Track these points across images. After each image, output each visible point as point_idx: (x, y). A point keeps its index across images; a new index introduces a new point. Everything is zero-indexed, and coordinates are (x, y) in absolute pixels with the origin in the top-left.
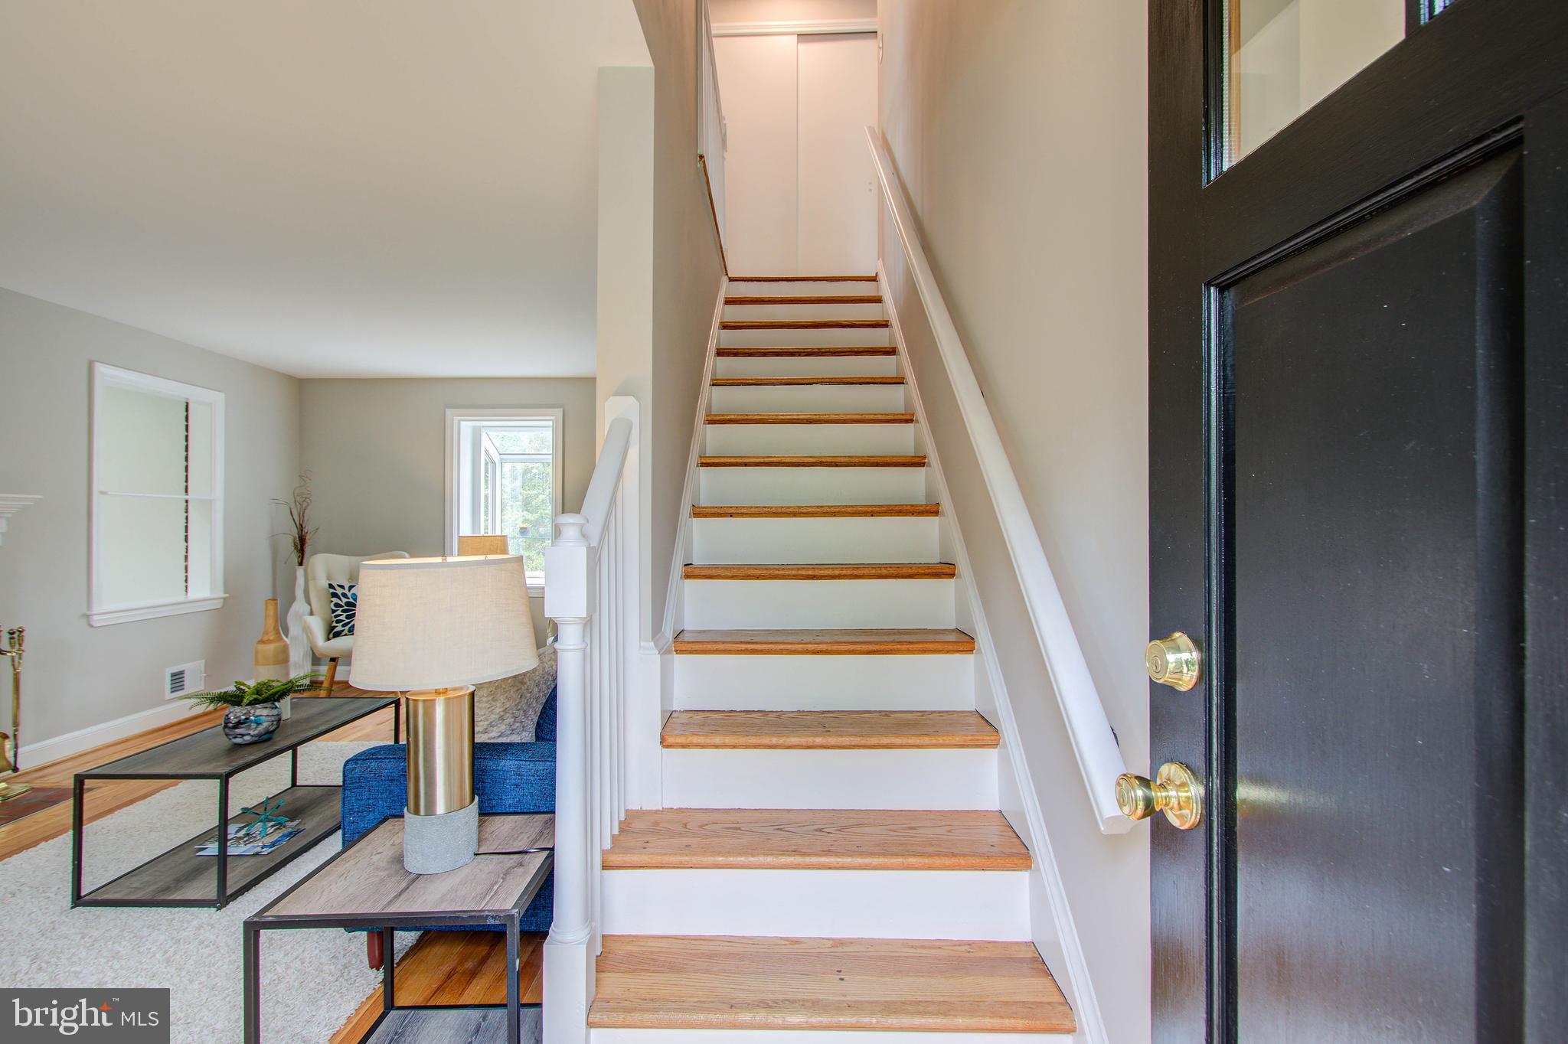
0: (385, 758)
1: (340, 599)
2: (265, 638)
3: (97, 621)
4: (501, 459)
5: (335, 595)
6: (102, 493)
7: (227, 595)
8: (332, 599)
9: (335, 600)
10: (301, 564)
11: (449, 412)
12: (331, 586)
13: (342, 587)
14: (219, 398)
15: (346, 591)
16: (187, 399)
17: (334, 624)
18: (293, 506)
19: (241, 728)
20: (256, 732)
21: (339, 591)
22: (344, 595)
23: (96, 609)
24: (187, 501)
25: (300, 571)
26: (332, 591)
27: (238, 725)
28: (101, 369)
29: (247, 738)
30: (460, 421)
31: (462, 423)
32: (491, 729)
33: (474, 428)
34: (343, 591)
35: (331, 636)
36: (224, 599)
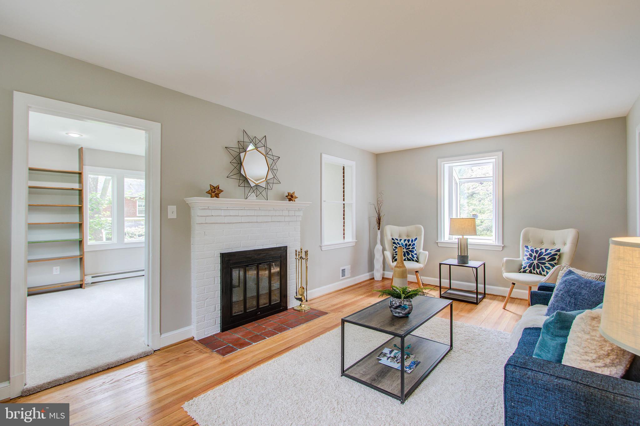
0: (539, 371)
1: (397, 245)
2: (398, 265)
3: (323, 249)
4: (460, 181)
5: (394, 243)
6: (324, 201)
7: (357, 241)
8: (393, 245)
9: (395, 245)
10: (379, 229)
11: (439, 160)
12: (393, 239)
13: (397, 240)
14: (354, 163)
15: (399, 242)
16: (344, 165)
17: (395, 255)
18: (376, 205)
19: (398, 309)
20: (405, 312)
21: (396, 241)
22: (398, 243)
23: (323, 245)
24: (344, 204)
25: (379, 232)
26: (393, 241)
27: (397, 308)
28: (324, 156)
29: (401, 314)
30: (444, 164)
31: (445, 165)
32: (599, 360)
33: (449, 167)
34: (398, 241)
35: (394, 260)
36: (356, 242)
